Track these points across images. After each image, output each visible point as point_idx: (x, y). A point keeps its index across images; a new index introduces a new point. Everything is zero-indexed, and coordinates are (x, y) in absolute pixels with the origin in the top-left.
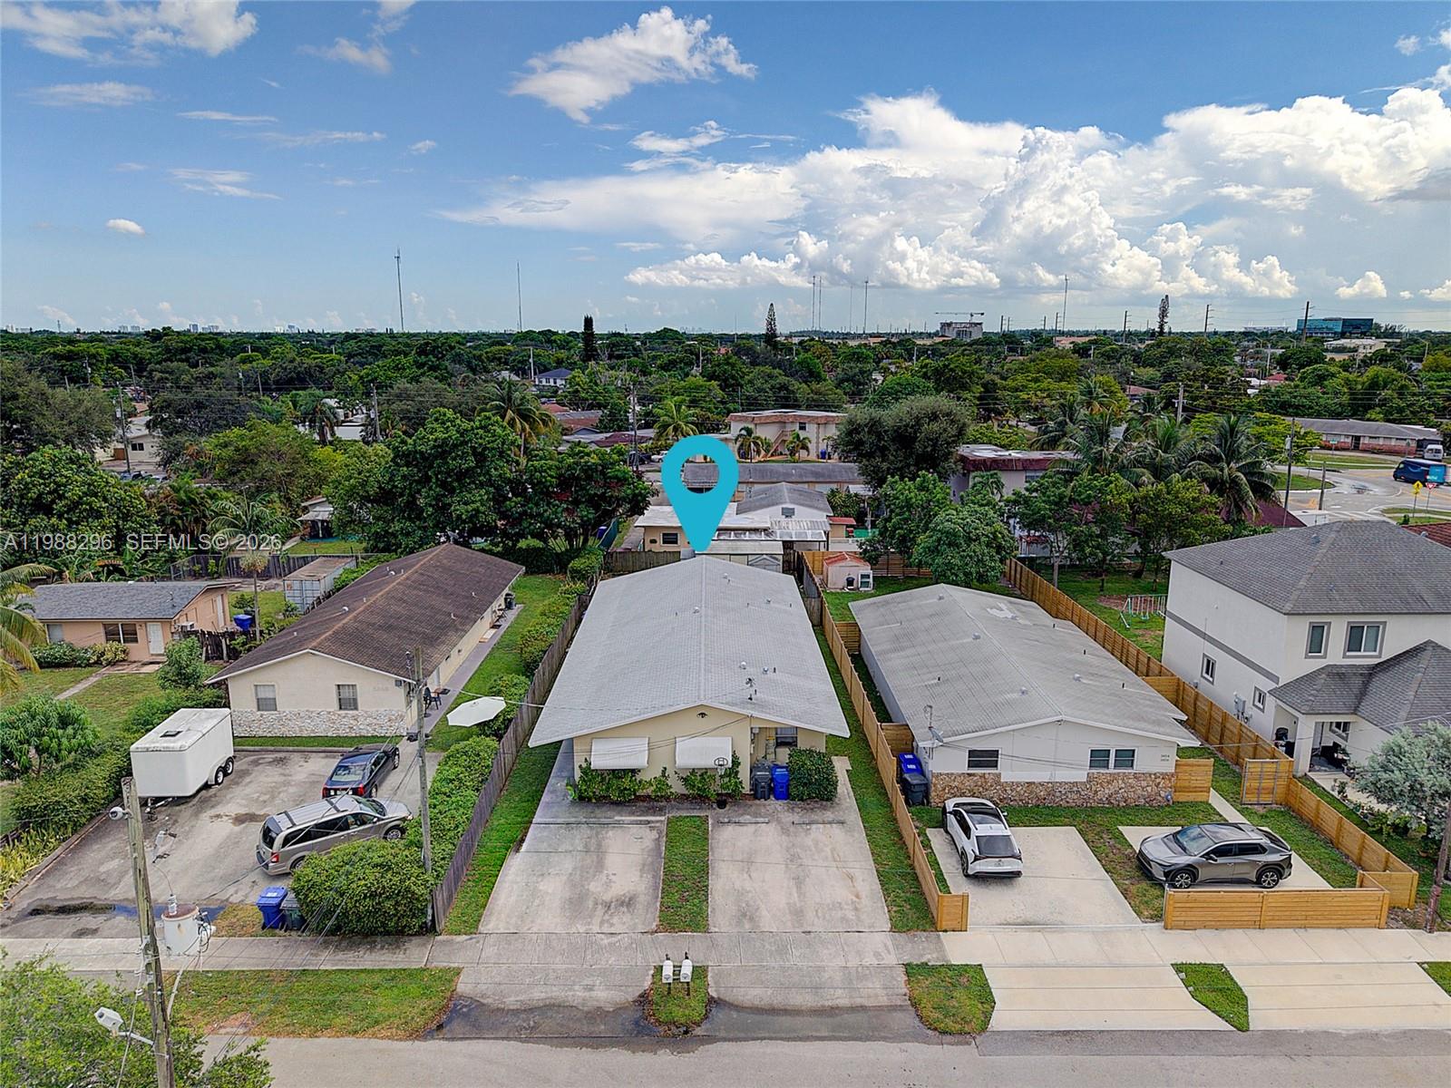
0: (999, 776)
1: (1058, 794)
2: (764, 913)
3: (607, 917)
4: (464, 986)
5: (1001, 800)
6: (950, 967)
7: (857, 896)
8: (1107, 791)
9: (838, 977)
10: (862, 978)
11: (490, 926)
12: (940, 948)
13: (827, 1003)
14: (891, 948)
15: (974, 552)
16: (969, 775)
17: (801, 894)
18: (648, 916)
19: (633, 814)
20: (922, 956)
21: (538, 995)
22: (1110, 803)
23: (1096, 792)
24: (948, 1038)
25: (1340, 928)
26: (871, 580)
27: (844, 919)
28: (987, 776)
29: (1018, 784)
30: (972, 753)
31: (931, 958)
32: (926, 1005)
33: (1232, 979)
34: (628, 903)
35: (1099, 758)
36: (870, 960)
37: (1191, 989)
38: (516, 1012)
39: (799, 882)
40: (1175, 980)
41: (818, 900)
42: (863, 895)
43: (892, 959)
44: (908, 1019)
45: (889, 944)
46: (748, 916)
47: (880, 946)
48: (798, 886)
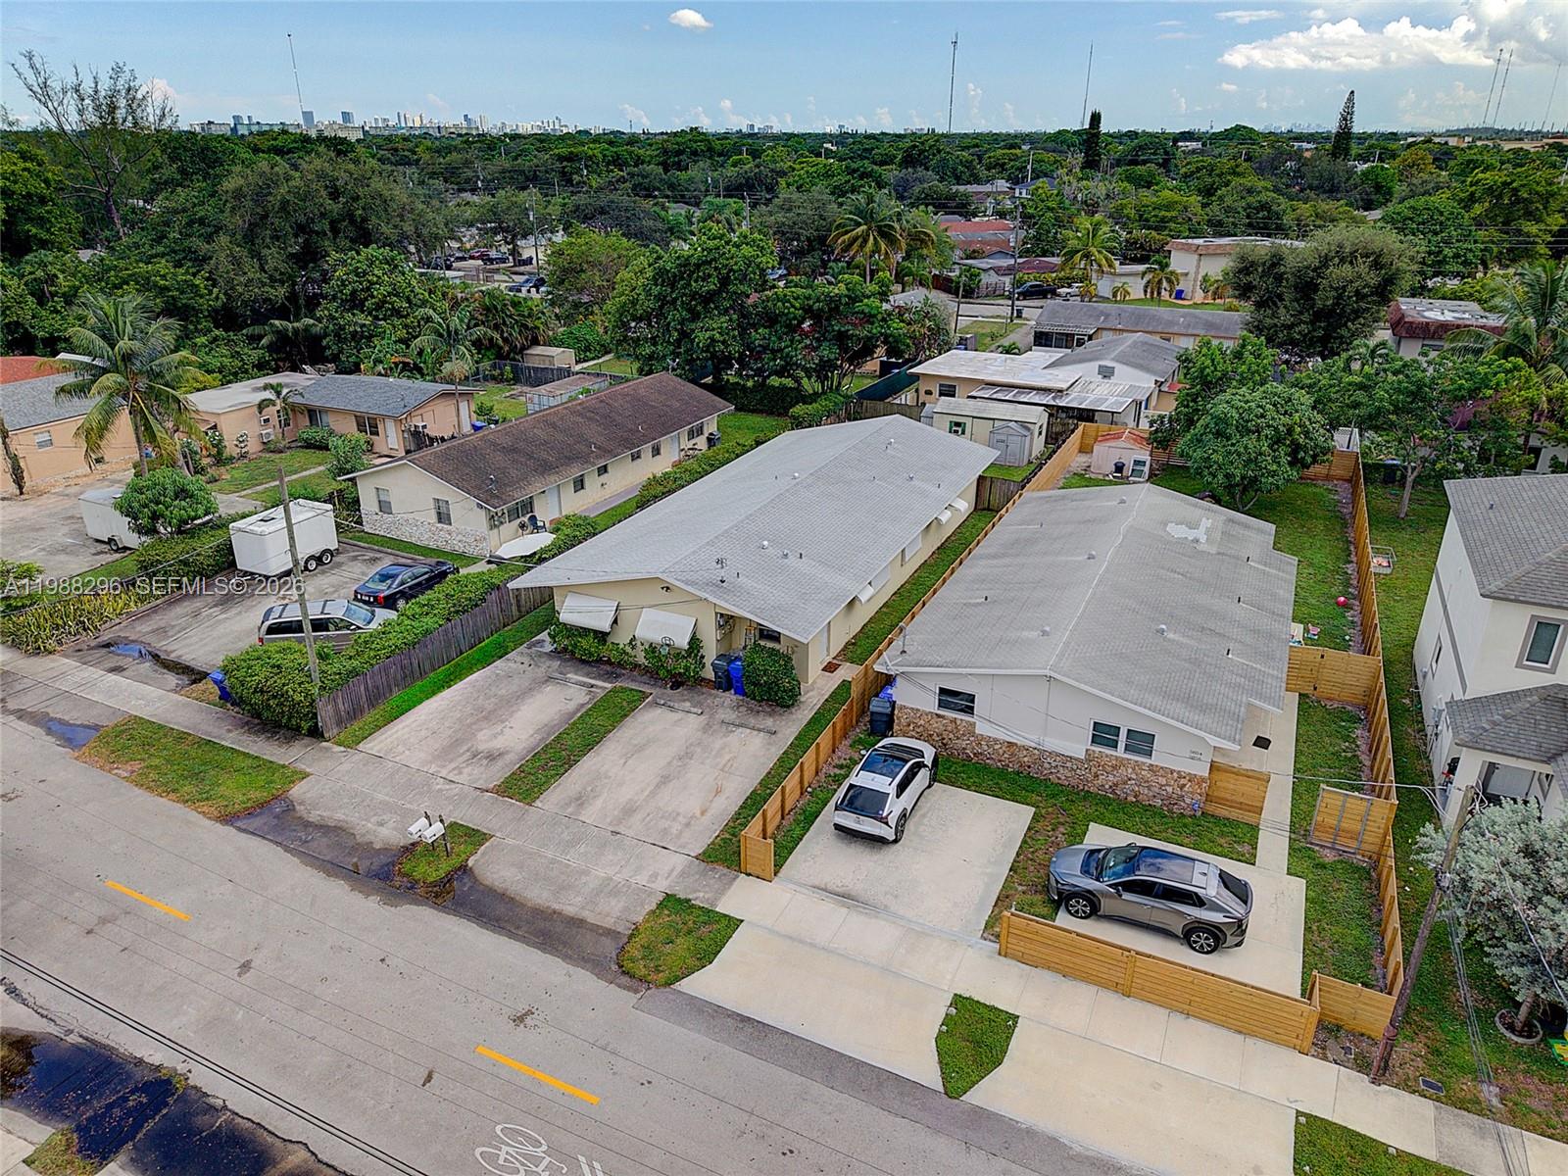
0: (973, 725)
1: (1048, 766)
2: (600, 802)
3: (464, 765)
4: (297, 791)
5: (975, 754)
6: (708, 912)
7: (702, 812)
8: (1111, 778)
9: (593, 885)
10: (614, 893)
11: (369, 745)
12: (722, 891)
13: (554, 906)
14: (675, 873)
15: (1246, 448)
16: (938, 716)
17: (653, 794)
18: (497, 774)
19: (587, 675)
20: (695, 892)
21: (339, 816)
22: (1113, 792)
23: (1096, 776)
24: (625, 980)
25: (1240, 1032)
27: (664, 831)
28: (958, 722)
29: (996, 740)
30: (943, 691)
31: (700, 898)
32: (640, 941)
33: (1011, 1037)
34: (494, 757)
35: (1104, 734)
36: (640, 879)
37: (944, 1028)
38: (307, 824)
39: (665, 780)
40: (941, 1012)
41: (662, 805)
42: (711, 813)
43: (662, 886)
44: (609, 948)
45: (679, 869)
46: (580, 801)
47: (667, 868)
48: (658, 786)
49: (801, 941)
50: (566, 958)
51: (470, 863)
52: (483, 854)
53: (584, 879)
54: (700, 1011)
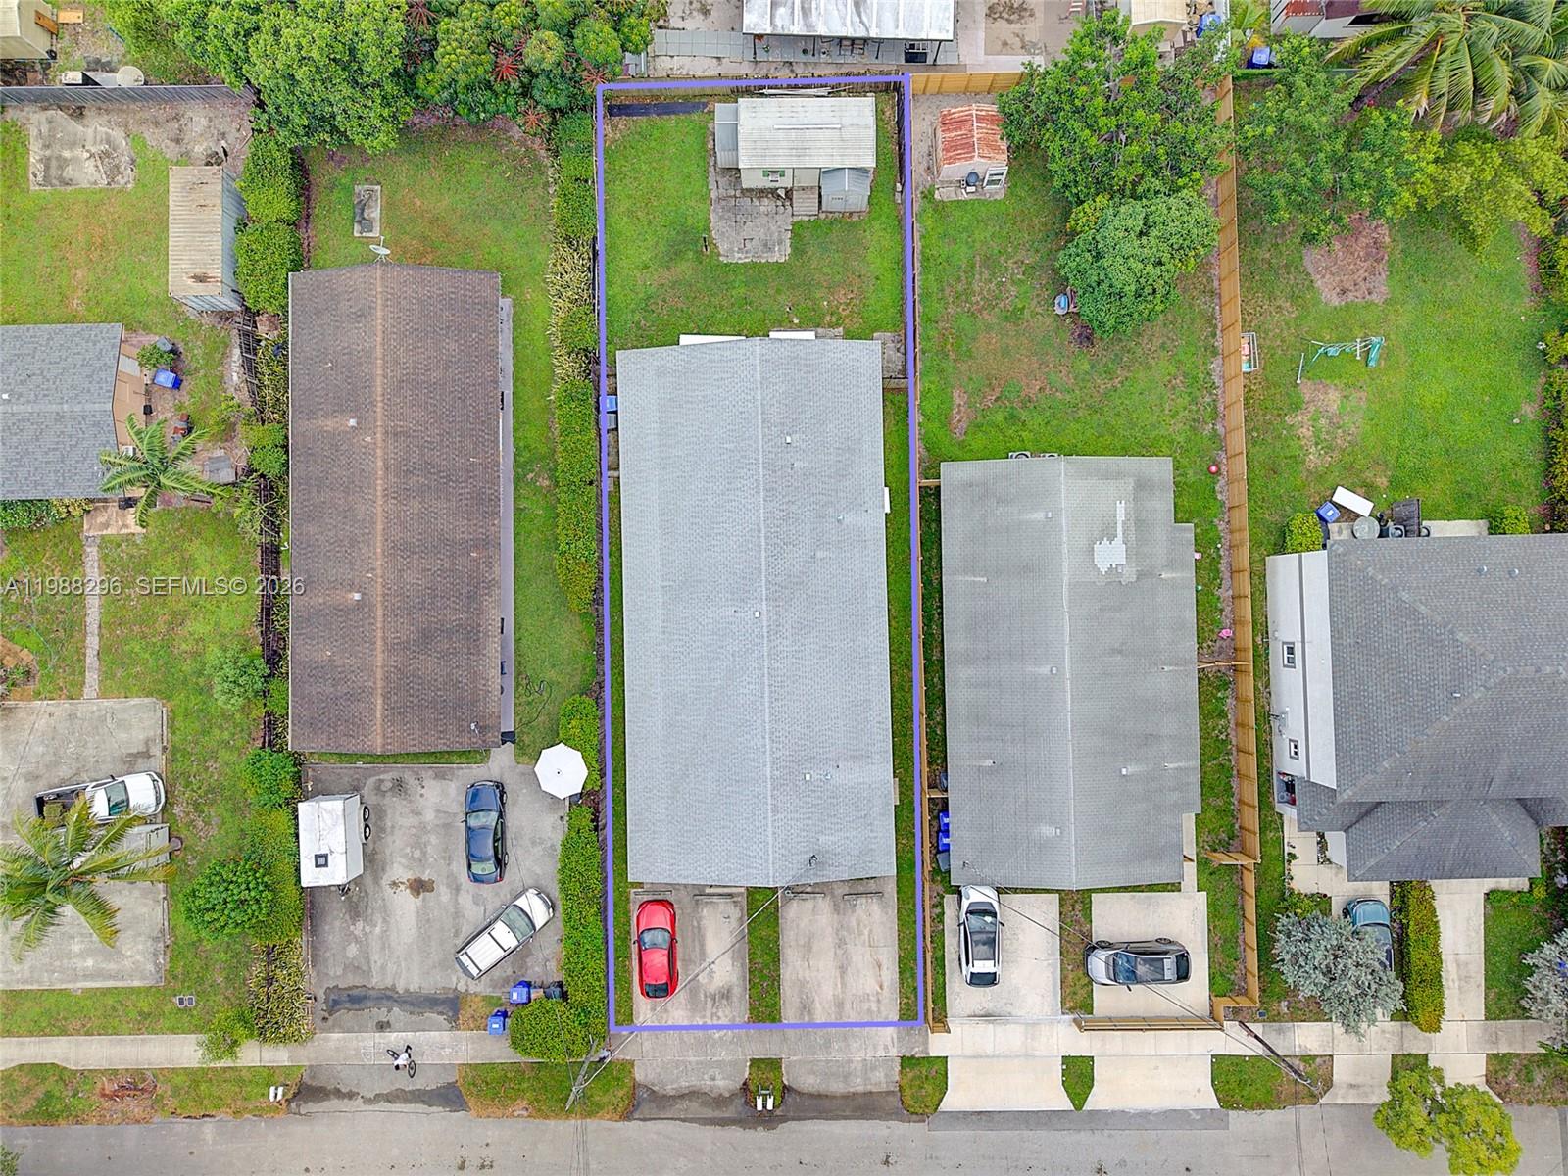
2: (818, 1005)
3: (715, 1010)
4: (639, 1075)
6: (928, 1059)
7: (881, 987)
9: (860, 1067)
10: (874, 1068)
11: (641, 1019)
12: (926, 1043)
13: (851, 1090)
14: (895, 1040)
17: (843, 984)
20: (913, 1048)
24: (915, 1117)
26: (1003, 178)
27: (869, 1010)
31: (917, 1051)
32: (908, 1092)
33: (1092, 1070)
34: (726, 994)
36: (881, 1053)
38: (674, 1098)
39: (843, 970)
40: (1058, 1068)
41: (854, 991)
42: (885, 985)
43: (894, 1052)
44: (894, 1101)
45: (895, 1036)
46: (806, 1007)
47: (889, 1039)
48: (842, 978)
49: (981, 1057)
50: (880, 1118)
51: (786, 1082)
52: (788, 1073)
53: (852, 1066)
54: (958, 1119)
